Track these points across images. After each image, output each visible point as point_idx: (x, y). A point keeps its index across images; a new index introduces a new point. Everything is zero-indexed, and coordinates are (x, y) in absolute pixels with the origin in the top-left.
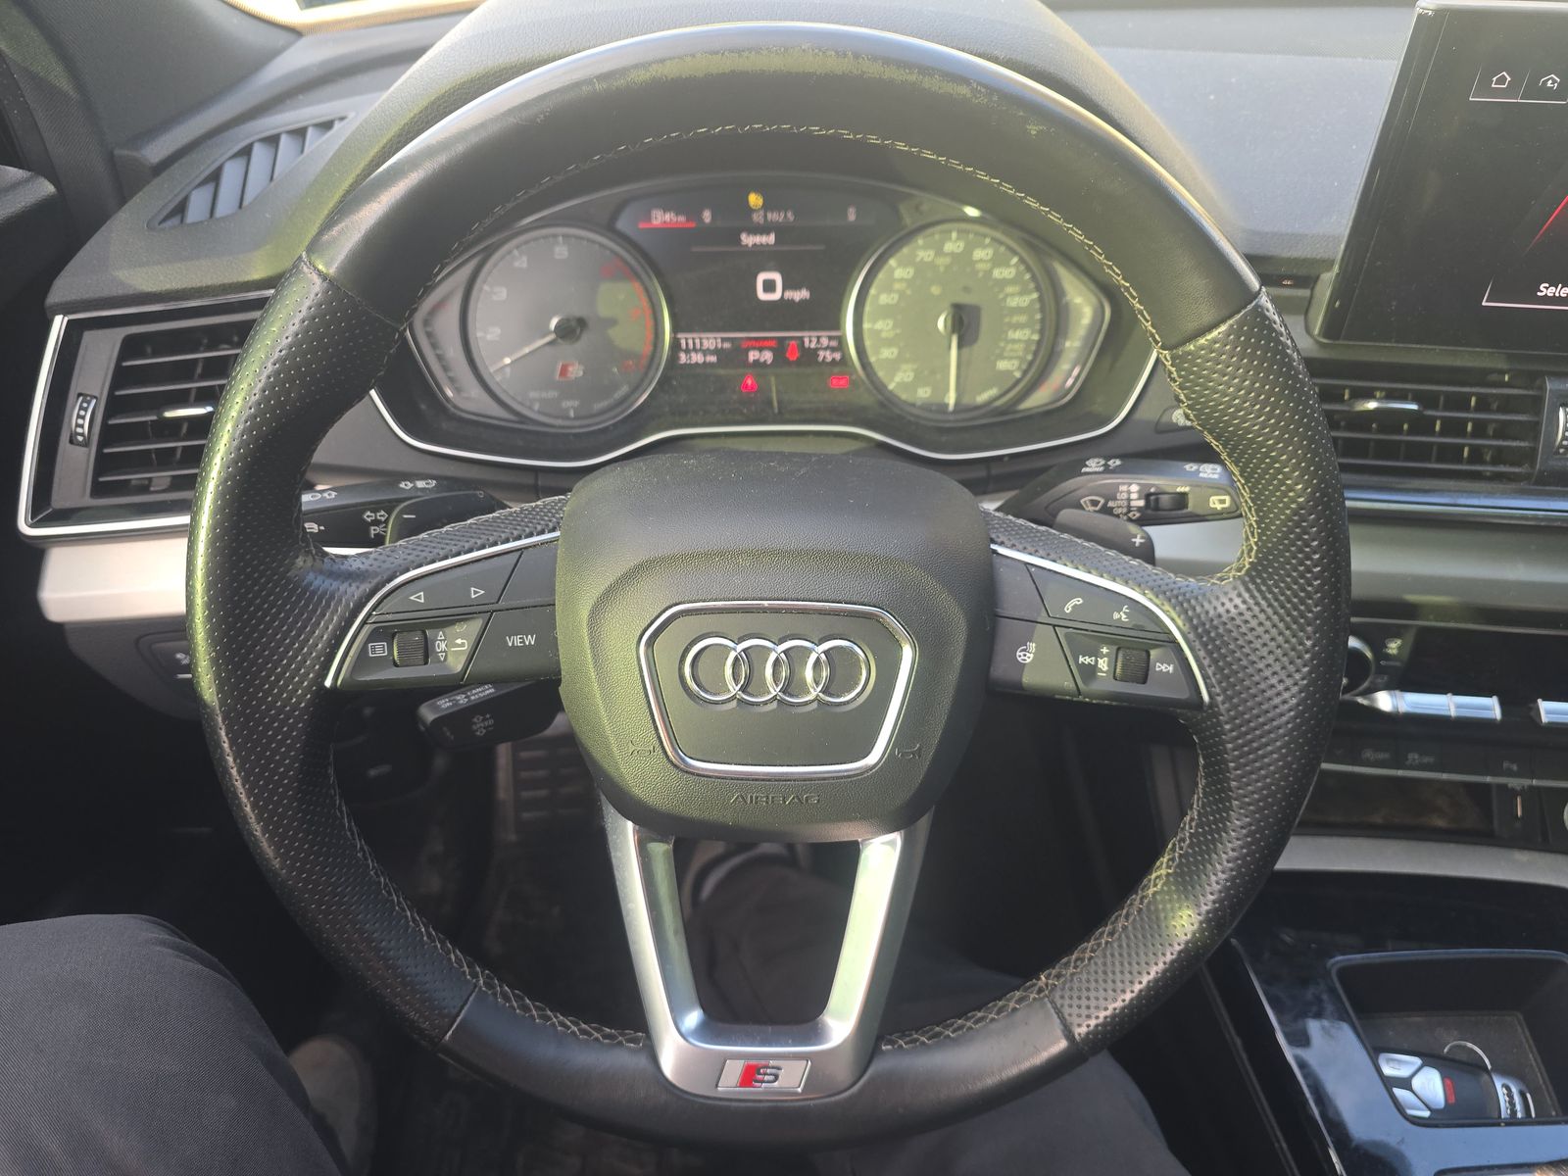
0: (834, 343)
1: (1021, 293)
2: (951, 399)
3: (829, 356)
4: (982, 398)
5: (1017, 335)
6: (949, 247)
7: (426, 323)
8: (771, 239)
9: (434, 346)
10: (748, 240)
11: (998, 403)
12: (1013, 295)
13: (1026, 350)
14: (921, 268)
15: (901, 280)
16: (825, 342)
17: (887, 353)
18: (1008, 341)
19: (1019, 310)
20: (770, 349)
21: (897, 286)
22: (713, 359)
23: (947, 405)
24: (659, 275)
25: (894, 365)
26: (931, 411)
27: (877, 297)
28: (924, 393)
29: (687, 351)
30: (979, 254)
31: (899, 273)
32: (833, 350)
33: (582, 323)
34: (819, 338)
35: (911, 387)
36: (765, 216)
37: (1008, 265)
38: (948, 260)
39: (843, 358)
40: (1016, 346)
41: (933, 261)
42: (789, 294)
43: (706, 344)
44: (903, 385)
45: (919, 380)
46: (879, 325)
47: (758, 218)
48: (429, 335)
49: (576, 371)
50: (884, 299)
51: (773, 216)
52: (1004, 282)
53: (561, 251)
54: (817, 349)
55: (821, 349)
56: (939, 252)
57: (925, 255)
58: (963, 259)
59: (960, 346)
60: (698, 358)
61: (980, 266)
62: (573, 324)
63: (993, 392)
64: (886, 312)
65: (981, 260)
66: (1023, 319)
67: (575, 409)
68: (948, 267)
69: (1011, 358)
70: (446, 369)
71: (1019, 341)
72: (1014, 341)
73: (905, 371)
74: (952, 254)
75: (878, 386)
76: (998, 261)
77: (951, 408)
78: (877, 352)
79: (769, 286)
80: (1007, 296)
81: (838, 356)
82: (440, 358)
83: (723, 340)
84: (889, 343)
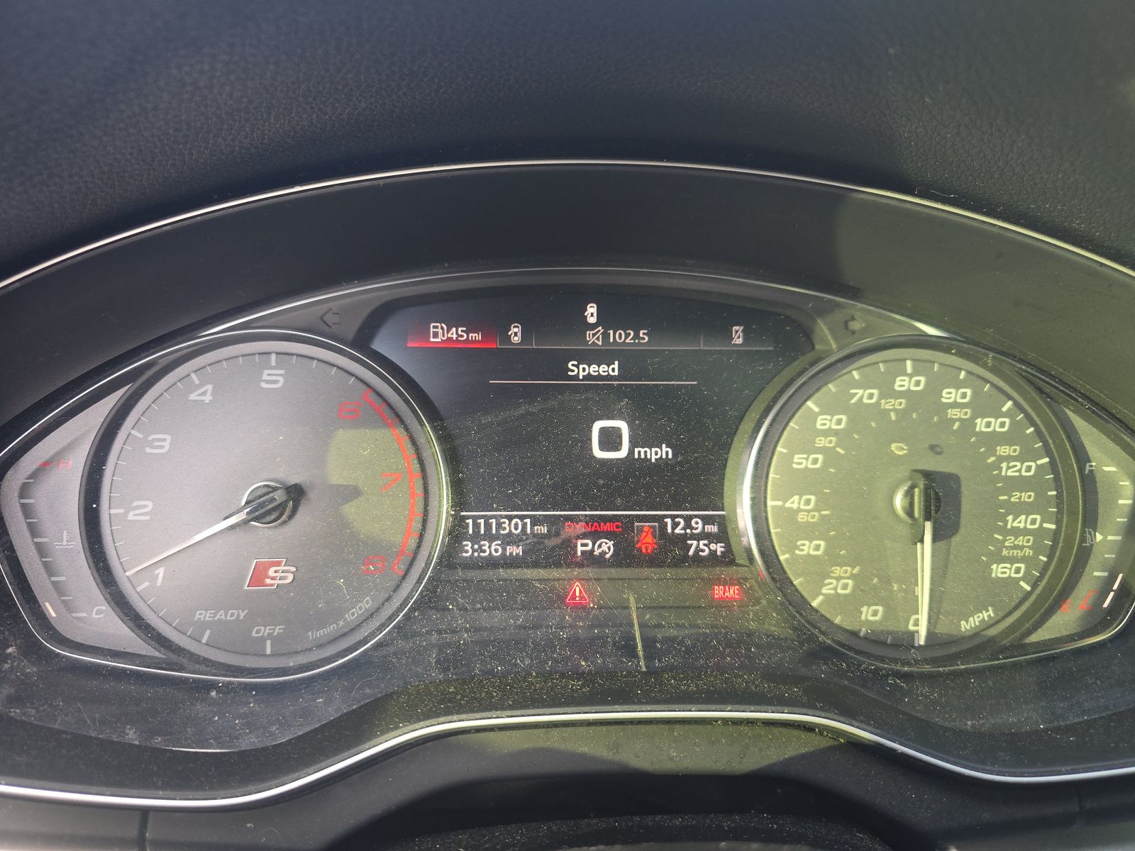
0: (713, 529)
1: (1021, 458)
2: (920, 627)
3: (705, 549)
4: (968, 625)
5: (1021, 522)
6: (902, 383)
7: (24, 491)
8: (614, 369)
9: (34, 530)
10: (580, 370)
11: (992, 632)
12: (1009, 459)
13: (1037, 548)
14: (859, 414)
15: (826, 433)
16: (698, 525)
17: (807, 548)
18: (1006, 532)
19: (1020, 483)
20: (609, 535)
21: (821, 442)
22: (516, 550)
23: (912, 635)
24: (433, 414)
25: (819, 568)
26: (884, 644)
27: (789, 458)
28: (871, 615)
29: (476, 538)
30: (949, 395)
31: (823, 422)
32: (710, 538)
33: (296, 493)
34: (688, 520)
35: (852, 603)
36: (606, 336)
37: (998, 414)
38: (901, 404)
39: (729, 549)
40: (1020, 541)
41: (878, 404)
42: (640, 452)
43: (507, 527)
44: (833, 600)
45: (864, 593)
46: (794, 503)
47: (594, 338)
48: (27, 511)
49: (280, 575)
50: (801, 461)
51: (620, 337)
52: (993, 440)
53: (273, 378)
54: (684, 537)
55: (693, 537)
56: (888, 392)
57: (865, 396)
58: (925, 402)
59: (935, 539)
60: (492, 549)
61: (953, 413)
62: (279, 496)
63: (988, 614)
64: (804, 482)
65: (955, 405)
66: (1028, 497)
67: (275, 640)
68: (903, 414)
69: (1012, 560)
70: (49, 569)
71: (1025, 532)
72: (1017, 532)
73: (839, 579)
74: (907, 394)
75: (795, 603)
76: (981, 408)
77: (921, 640)
78: (792, 548)
79: (610, 439)
80: (1001, 459)
81: (719, 548)
82: (41, 550)
83: (536, 521)
84: (809, 532)
